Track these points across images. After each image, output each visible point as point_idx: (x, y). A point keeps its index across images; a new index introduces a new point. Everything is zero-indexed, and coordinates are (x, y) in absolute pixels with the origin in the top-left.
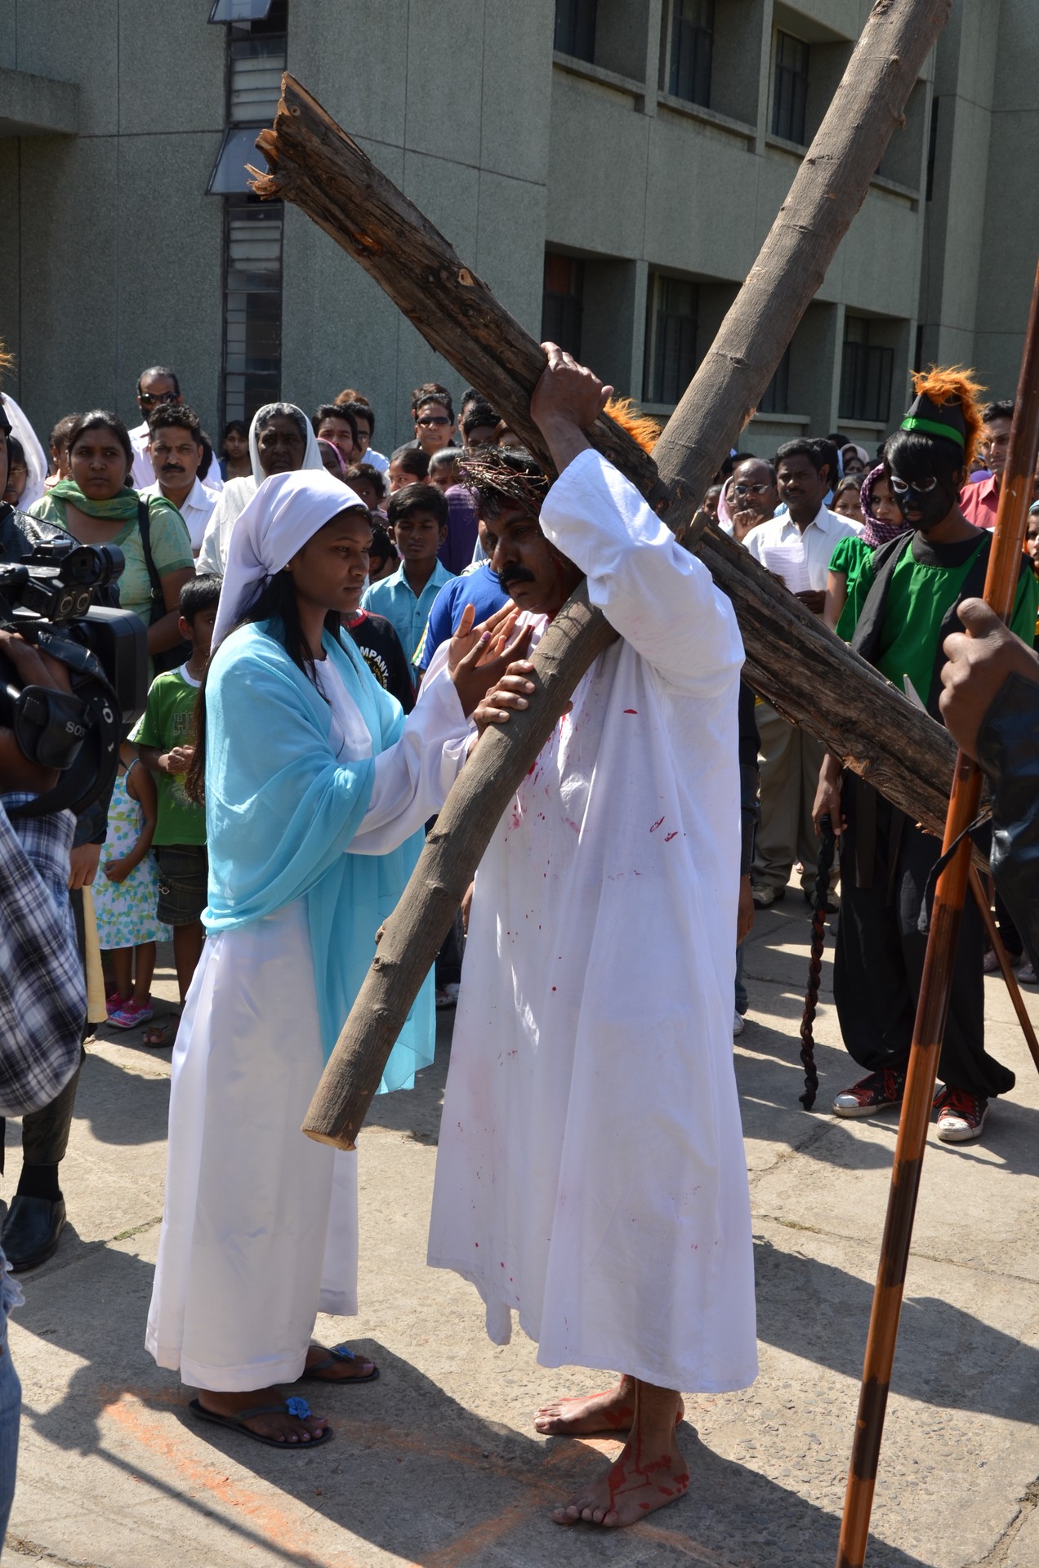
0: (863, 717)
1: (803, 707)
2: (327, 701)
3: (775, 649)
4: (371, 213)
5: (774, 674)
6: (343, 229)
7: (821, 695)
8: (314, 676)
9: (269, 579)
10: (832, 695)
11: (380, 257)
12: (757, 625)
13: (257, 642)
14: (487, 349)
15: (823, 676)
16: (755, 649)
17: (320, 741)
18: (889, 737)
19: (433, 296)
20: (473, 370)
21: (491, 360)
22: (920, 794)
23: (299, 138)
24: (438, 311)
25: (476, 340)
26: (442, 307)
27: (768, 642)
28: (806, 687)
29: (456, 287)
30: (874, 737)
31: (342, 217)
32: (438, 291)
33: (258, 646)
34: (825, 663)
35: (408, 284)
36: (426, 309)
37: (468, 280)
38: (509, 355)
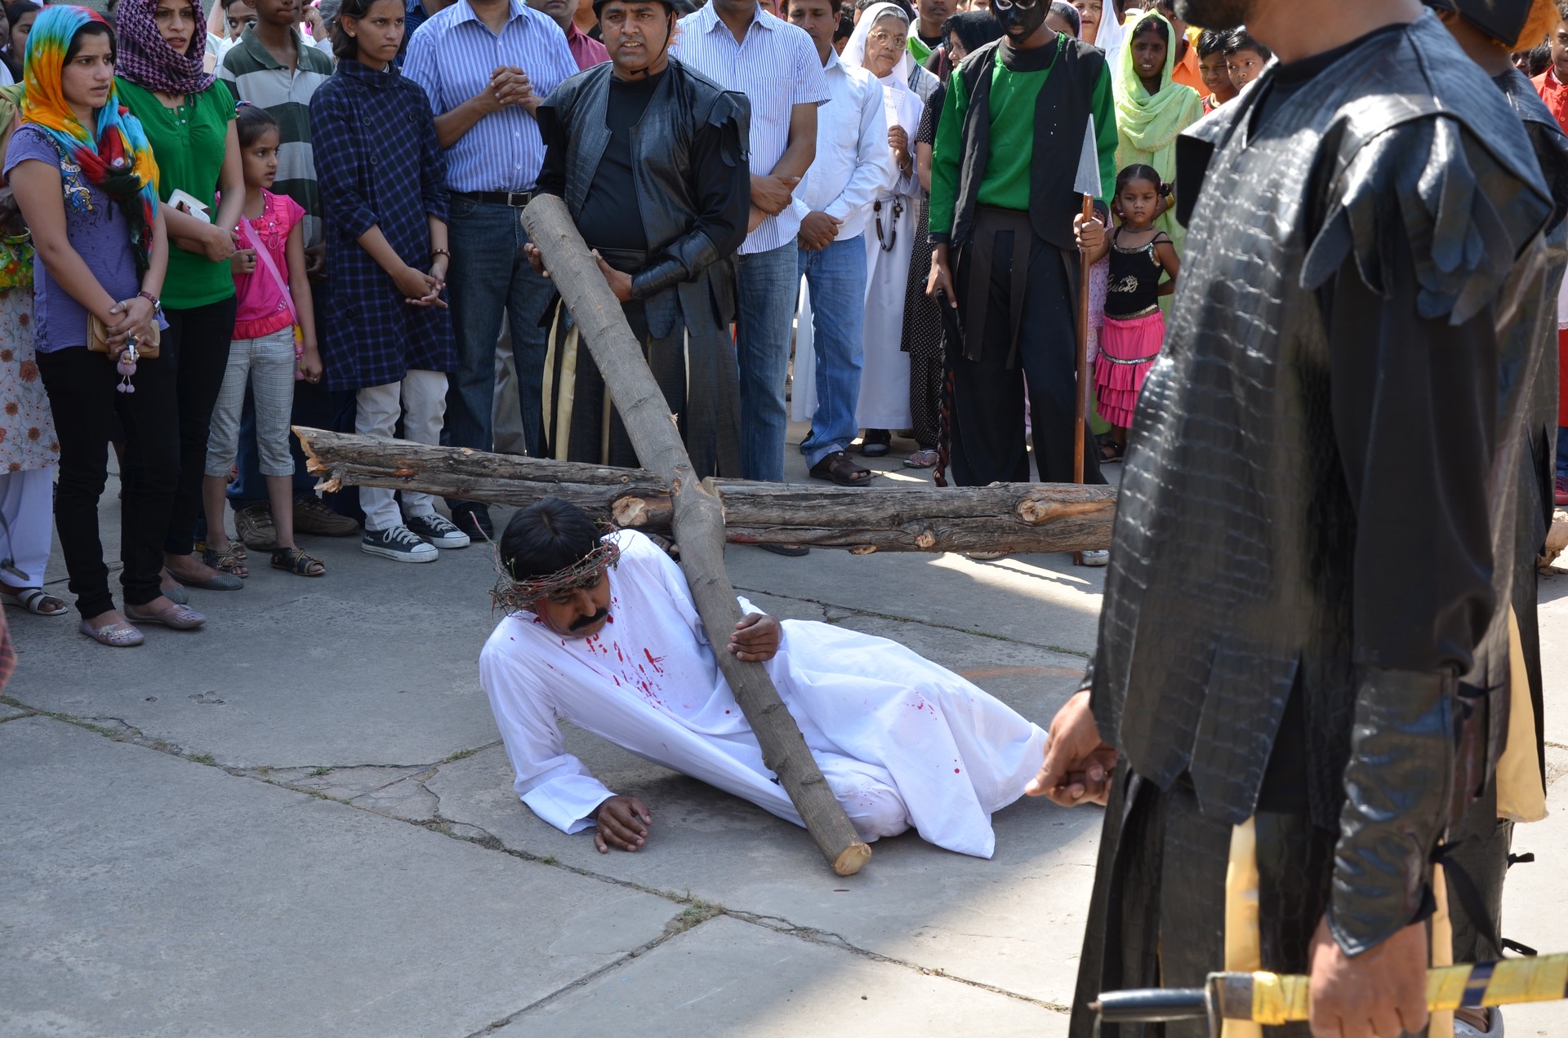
0: (898, 507)
1: (863, 530)
3: (813, 508)
4: (393, 455)
5: (827, 524)
6: (390, 475)
7: (864, 514)
10: (868, 509)
11: (417, 474)
12: (790, 502)
14: (512, 477)
15: (852, 503)
18: (925, 509)
19: (460, 472)
20: (516, 493)
21: (518, 481)
22: (976, 527)
23: (327, 446)
24: (470, 477)
25: (502, 477)
26: (470, 474)
27: (804, 507)
28: (850, 515)
29: (467, 457)
30: (916, 515)
31: (382, 469)
32: (461, 466)
35: (443, 476)
36: (464, 481)
37: (469, 451)
38: (525, 470)
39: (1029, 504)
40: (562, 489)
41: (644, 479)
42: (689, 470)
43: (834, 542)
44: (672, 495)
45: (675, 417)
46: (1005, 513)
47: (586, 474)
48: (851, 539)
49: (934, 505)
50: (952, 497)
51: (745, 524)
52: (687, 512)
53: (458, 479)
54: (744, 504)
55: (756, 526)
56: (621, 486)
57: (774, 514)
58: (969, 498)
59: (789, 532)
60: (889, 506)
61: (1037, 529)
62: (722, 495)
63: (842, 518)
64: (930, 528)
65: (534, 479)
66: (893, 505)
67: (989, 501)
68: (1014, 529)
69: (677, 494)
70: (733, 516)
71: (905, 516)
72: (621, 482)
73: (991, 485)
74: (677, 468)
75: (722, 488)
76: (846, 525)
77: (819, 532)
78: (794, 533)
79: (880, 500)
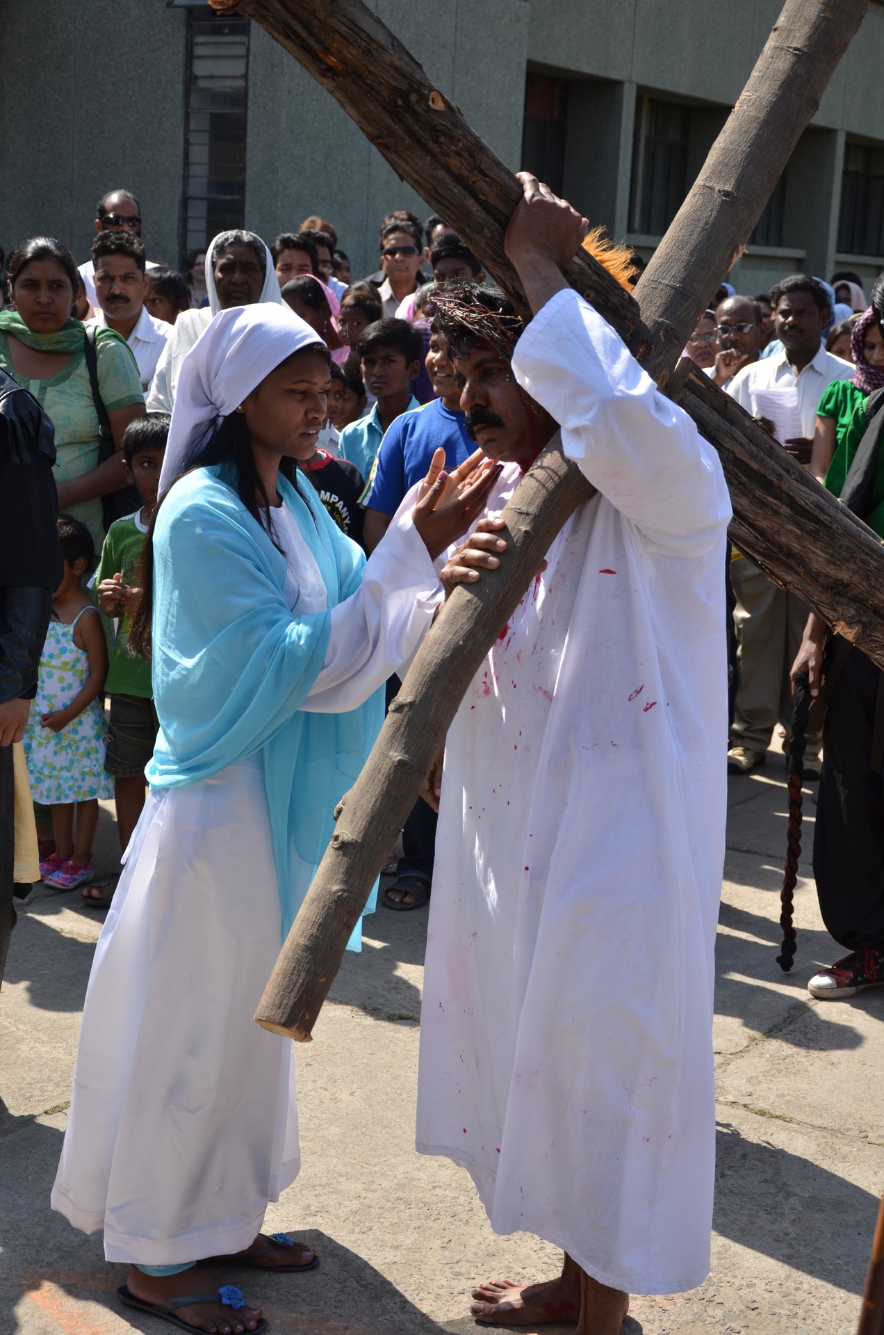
0: (856, 579)
1: (791, 568)
2: (282, 552)
3: (763, 505)
4: (336, 30)
5: (762, 533)
6: (306, 47)
7: (811, 556)
8: (268, 525)
9: (220, 420)
10: (823, 555)
11: (345, 78)
12: (744, 479)
13: (209, 487)
14: (458, 179)
15: (814, 535)
16: (741, 505)
17: (273, 593)
21: (463, 190)
25: (447, 169)
27: (755, 497)
28: (796, 546)
29: (427, 112)
30: (867, 600)
31: (304, 34)
32: (407, 115)
33: (211, 492)
34: (817, 520)
36: (394, 135)
53: (389, 126)
63: (783, 539)
64: (865, 625)
65: (483, 204)
71: (853, 592)
74: (666, 331)
75: (690, 399)
76: (779, 549)
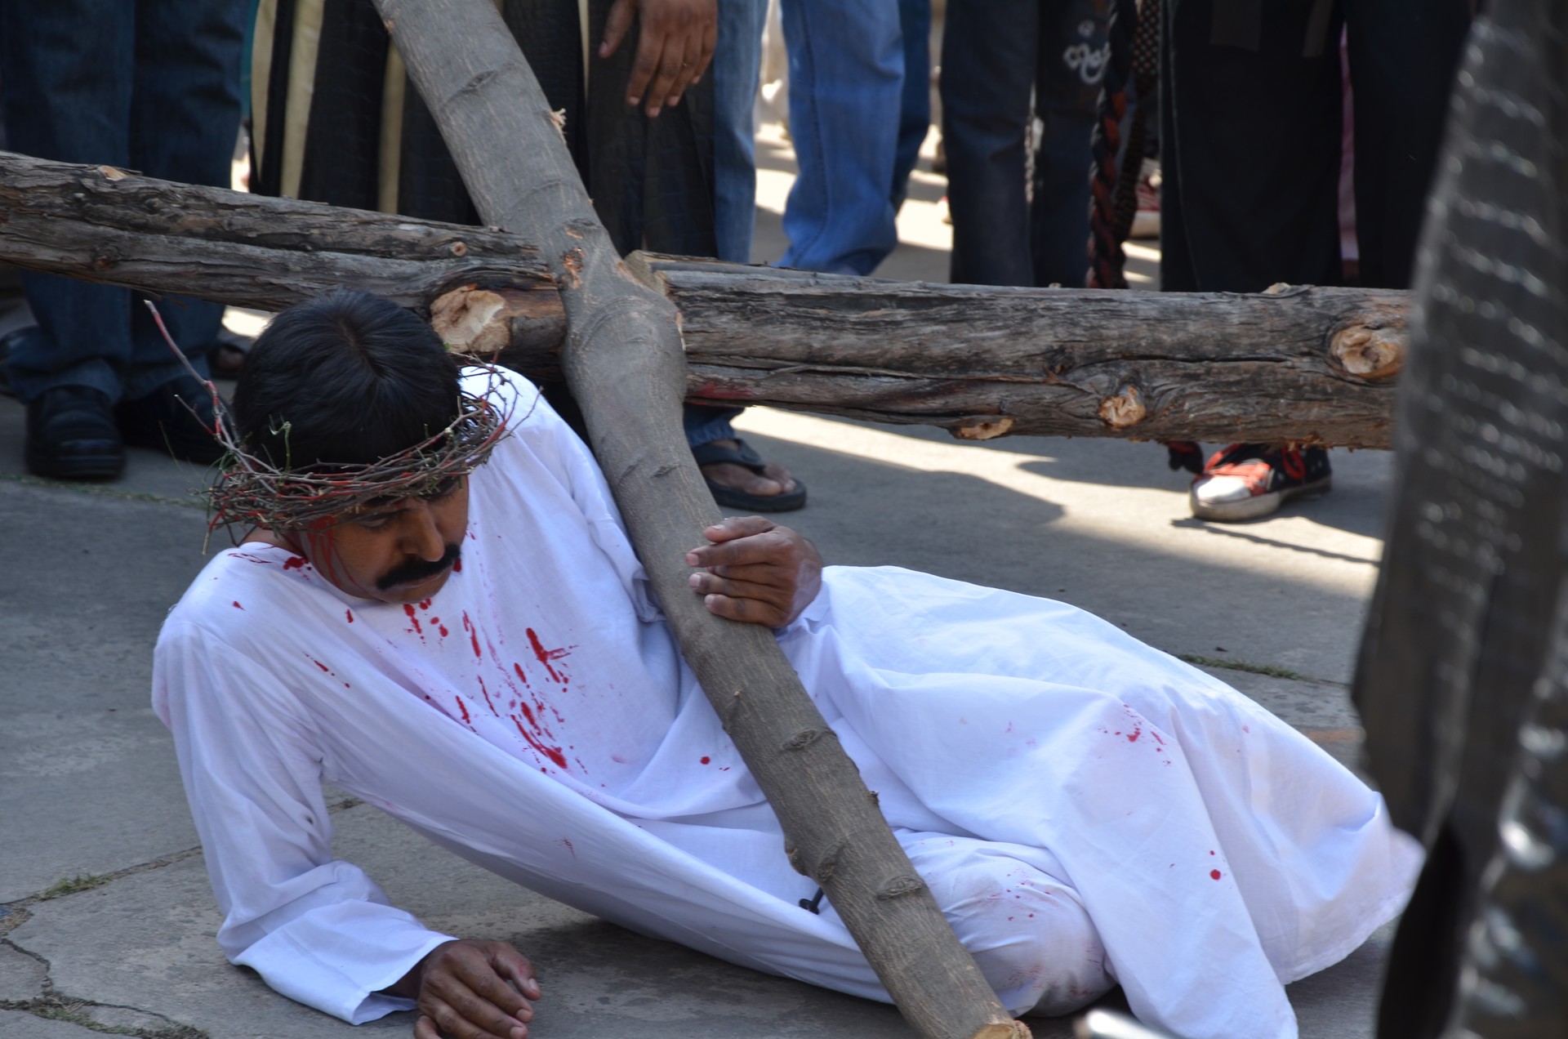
0: (1062, 333)
1: (982, 382)
3: (872, 326)
5: (904, 365)
7: (986, 345)
10: (997, 333)
12: (822, 312)
14: (211, 234)
15: (959, 319)
16: (851, 347)
18: (1121, 337)
19: (98, 218)
20: (221, 271)
21: (228, 243)
22: (1238, 383)
24: (121, 233)
25: (191, 234)
26: (121, 224)
27: (855, 323)
28: (959, 348)
29: (115, 187)
30: (1102, 351)
32: (100, 206)
35: (63, 227)
36: (107, 240)
37: (116, 175)
38: (240, 221)
39: (1358, 334)
40: (321, 266)
41: (499, 250)
42: (597, 232)
43: (920, 406)
44: (562, 288)
45: (559, 117)
46: (1303, 354)
47: (374, 234)
48: (956, 401)
49: (1143, 331)
50: (1182, 313)
51: (723, 357)
52: (600, 321)
53: (94, 235)
54: (722, 312)
55: (748, 362)
56: (451, 263)
57: (788, 337)
58: (1221, 318)
59: (820, 379)
60: (1042, 328)
61: (1375, 392)
62: (673, 290)
63: (936, 350)
64: (1134, 381)
65: (261, 241)
66: (1052, 326)
67: (1267, 325)
68: (1324, 392)
69: (575, 285)
70: (698, 338)
71: (1078, 352)
72: (450, 255)
73: (1272, 290)
74: (573, 228)
75: (674, 275)
76: (945, 368)
77: (887, 383)
78: (830, 382)
79: (1021, 315)
